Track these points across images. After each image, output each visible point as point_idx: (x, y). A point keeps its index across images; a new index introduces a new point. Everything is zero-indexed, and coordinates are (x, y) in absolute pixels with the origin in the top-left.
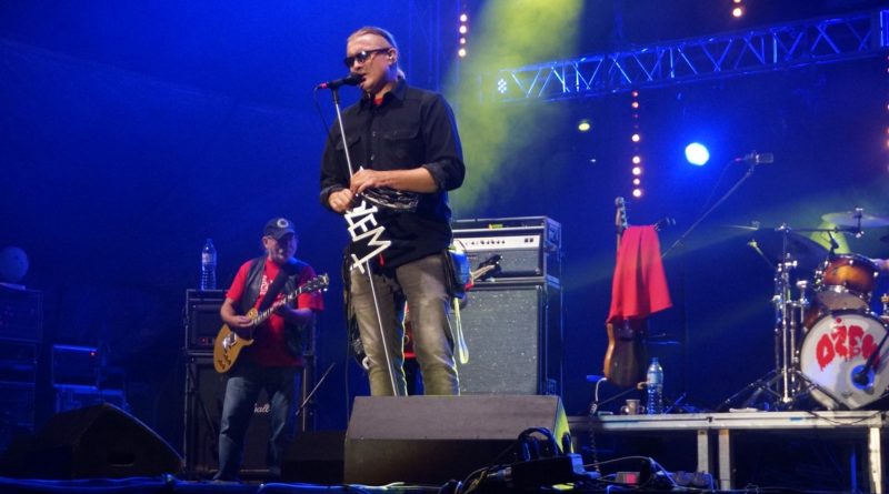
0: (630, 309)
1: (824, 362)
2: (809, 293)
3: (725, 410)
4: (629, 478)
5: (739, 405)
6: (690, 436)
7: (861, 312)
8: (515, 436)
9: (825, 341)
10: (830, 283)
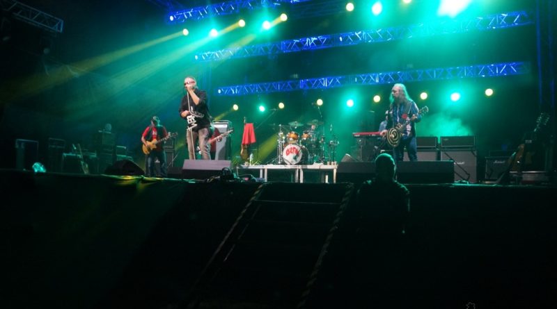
0: (247, 142)
1: (287, 154)
3: (266, 165)
4: (246, 179)
5: (269, 163)
7: (295, 144)
8: (221, 169)
9: (288, 150)
10: (289, 138)
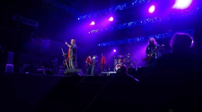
1: (117, 68)
2: (117, 62)
3: (109, 72)
6: (107, 74)
9: (117, 66)
10: (119, 61)
